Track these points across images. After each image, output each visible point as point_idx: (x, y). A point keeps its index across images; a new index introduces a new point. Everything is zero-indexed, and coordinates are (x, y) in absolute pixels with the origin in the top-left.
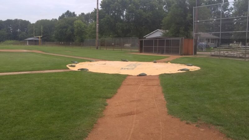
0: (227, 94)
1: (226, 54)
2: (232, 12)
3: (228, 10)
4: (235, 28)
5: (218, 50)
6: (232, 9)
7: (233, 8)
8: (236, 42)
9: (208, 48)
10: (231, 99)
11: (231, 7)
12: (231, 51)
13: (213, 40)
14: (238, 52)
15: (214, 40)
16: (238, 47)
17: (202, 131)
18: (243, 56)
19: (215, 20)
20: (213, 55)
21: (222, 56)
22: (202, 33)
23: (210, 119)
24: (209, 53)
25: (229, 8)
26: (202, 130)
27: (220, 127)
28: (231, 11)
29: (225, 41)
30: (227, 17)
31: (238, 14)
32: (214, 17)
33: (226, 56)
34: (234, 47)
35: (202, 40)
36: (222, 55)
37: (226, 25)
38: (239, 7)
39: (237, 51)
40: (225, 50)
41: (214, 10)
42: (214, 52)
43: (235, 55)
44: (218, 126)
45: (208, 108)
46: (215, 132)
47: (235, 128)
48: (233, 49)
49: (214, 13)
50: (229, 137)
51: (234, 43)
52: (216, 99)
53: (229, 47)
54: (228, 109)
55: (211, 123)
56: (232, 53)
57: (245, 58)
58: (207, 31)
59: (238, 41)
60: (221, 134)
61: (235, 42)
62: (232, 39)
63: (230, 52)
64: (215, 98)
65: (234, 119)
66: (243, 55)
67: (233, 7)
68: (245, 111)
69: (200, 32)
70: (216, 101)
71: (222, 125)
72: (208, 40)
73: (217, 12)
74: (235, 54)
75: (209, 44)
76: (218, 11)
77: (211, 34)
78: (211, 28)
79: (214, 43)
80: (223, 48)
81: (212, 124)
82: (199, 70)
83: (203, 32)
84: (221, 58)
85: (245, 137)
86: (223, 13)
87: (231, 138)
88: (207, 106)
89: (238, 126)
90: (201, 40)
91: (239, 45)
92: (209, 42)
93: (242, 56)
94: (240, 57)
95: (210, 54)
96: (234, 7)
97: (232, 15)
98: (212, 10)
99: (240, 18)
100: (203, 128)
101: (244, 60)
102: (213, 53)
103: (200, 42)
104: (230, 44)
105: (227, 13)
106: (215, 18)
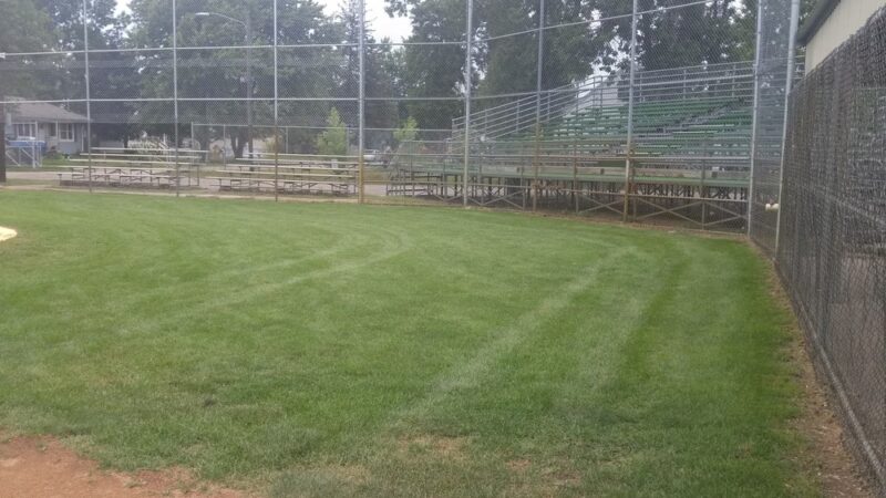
0: (112, 316)
1: (115, 177)
2: (128, 33)
3: (114, 21)
4: (142, 87)
5: (83, 163)
6: (125, 19)
7: (128, 17)
8: (149, 134)
9: (50, 155)
10: (124, 332)
11: (123, 14)
12: (130, 165)
13: (68, 128)
14: (155, 170)
15: (70, 129)
16: (159, 153)
17: (9, 469)
18: (172, 182)
19: (69, 54)
20: (66, 184)
21: (101, 185)
22: (22, 101)
23: (44, 416)
24: (53, 175)
25: (115, 16)
26: (12, 462)
27: (78, 438)
28: (125, 26)
29: (110, 132)
30: (113, 46)
31: (148, 40)
32: (64, 43)
33: (114, 185)
34: (144, 153)
35: (27, 126)
36: (102, 180)
37: (110, 77)
38: (150, 15)
39: (151, 166)
40: (110, 164)
41: (64, 18)
42: (72, 170)
43: (144, 181)
44: (71, 438)
45: (38, 379)
46: (59, 461)
47: (130, 430)
48: (140, 159)
49: (66, 31)
50: (109, 465)
51: (144, 140)
52: (70, 339)
53: (126, 152)
54: (113, 370)
55: (47, 429)
56: (134, 174)
57: (178, 189)
58: (41, 96)
59: (157, 131)
60: (80, 462)
61: (145, 135)
62: (135, 124)
63: (126, 171)
64: (67, 337)
65: (130, 400)
66: (170, 179)
67: (129, 12)
68: (169, 364)
69: (15, 95)
70: (70, 346)
71: (87, 431)
72: (50, 127)
73: (74, 24)
74: (145, 175)
75: (56, 140)
76: (78, 21)
77: (57, 104)
78: (59, 84)
79: (70, 138)
80: (102, 157)
81: (50, 435)
82: (10, 241)
83: (27, 97)
84: (96, 191)
85: (162, 455)
86: (98, 30)
87: (115, 466)
88: (35, 370)
89: (141, 422)
90: (23, 127)
91: (158, 147)
92: (53, 133)
93: (166, 182)
94: (163, 187)
95: (58, 178)
96: (134, 16)
97: (128, 40)
98: (55, 18)
99: (156, 52)
100: (14, 457)
101: (175, 195)
102: (67, 176)
103: (21, 134)
104: (130, 143)
105: (111, 34)
106: (70, 49)
